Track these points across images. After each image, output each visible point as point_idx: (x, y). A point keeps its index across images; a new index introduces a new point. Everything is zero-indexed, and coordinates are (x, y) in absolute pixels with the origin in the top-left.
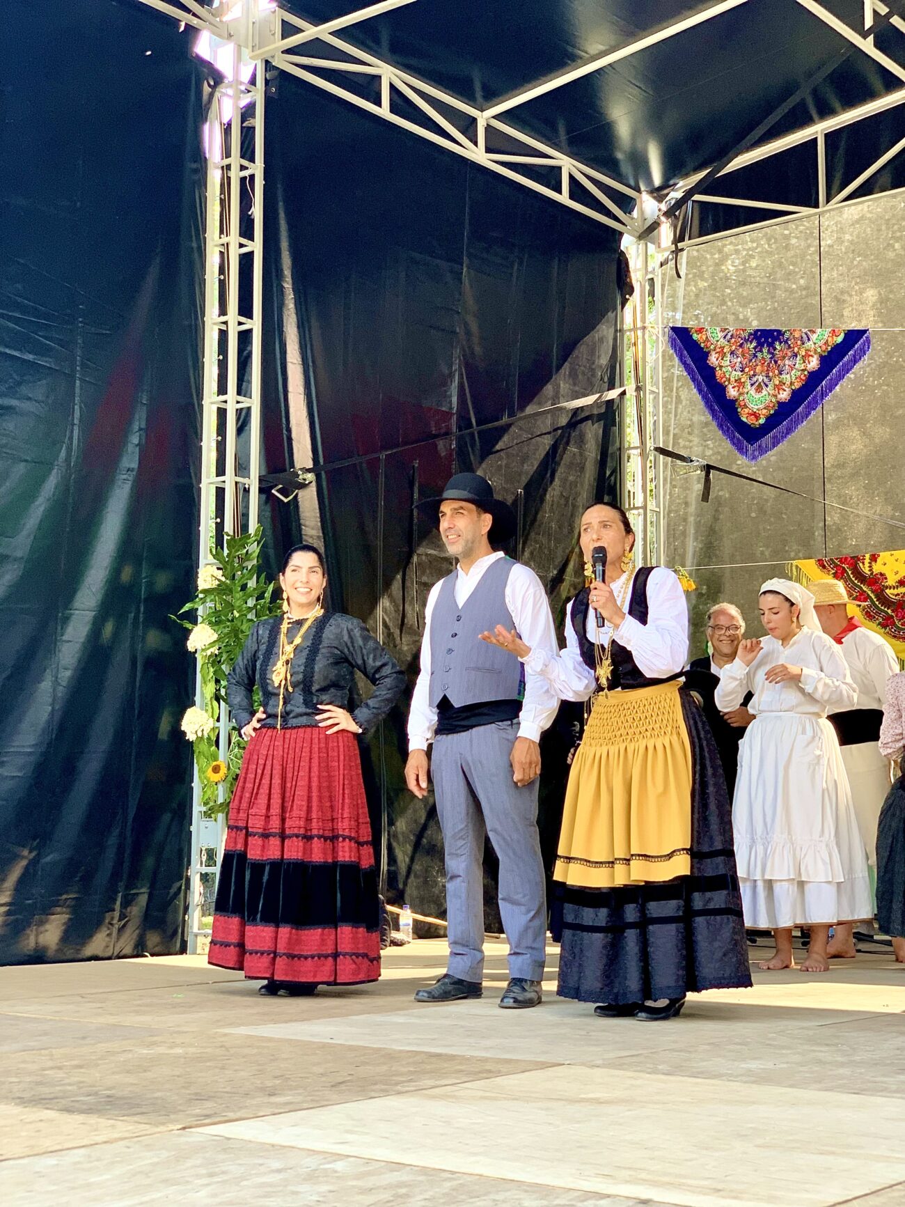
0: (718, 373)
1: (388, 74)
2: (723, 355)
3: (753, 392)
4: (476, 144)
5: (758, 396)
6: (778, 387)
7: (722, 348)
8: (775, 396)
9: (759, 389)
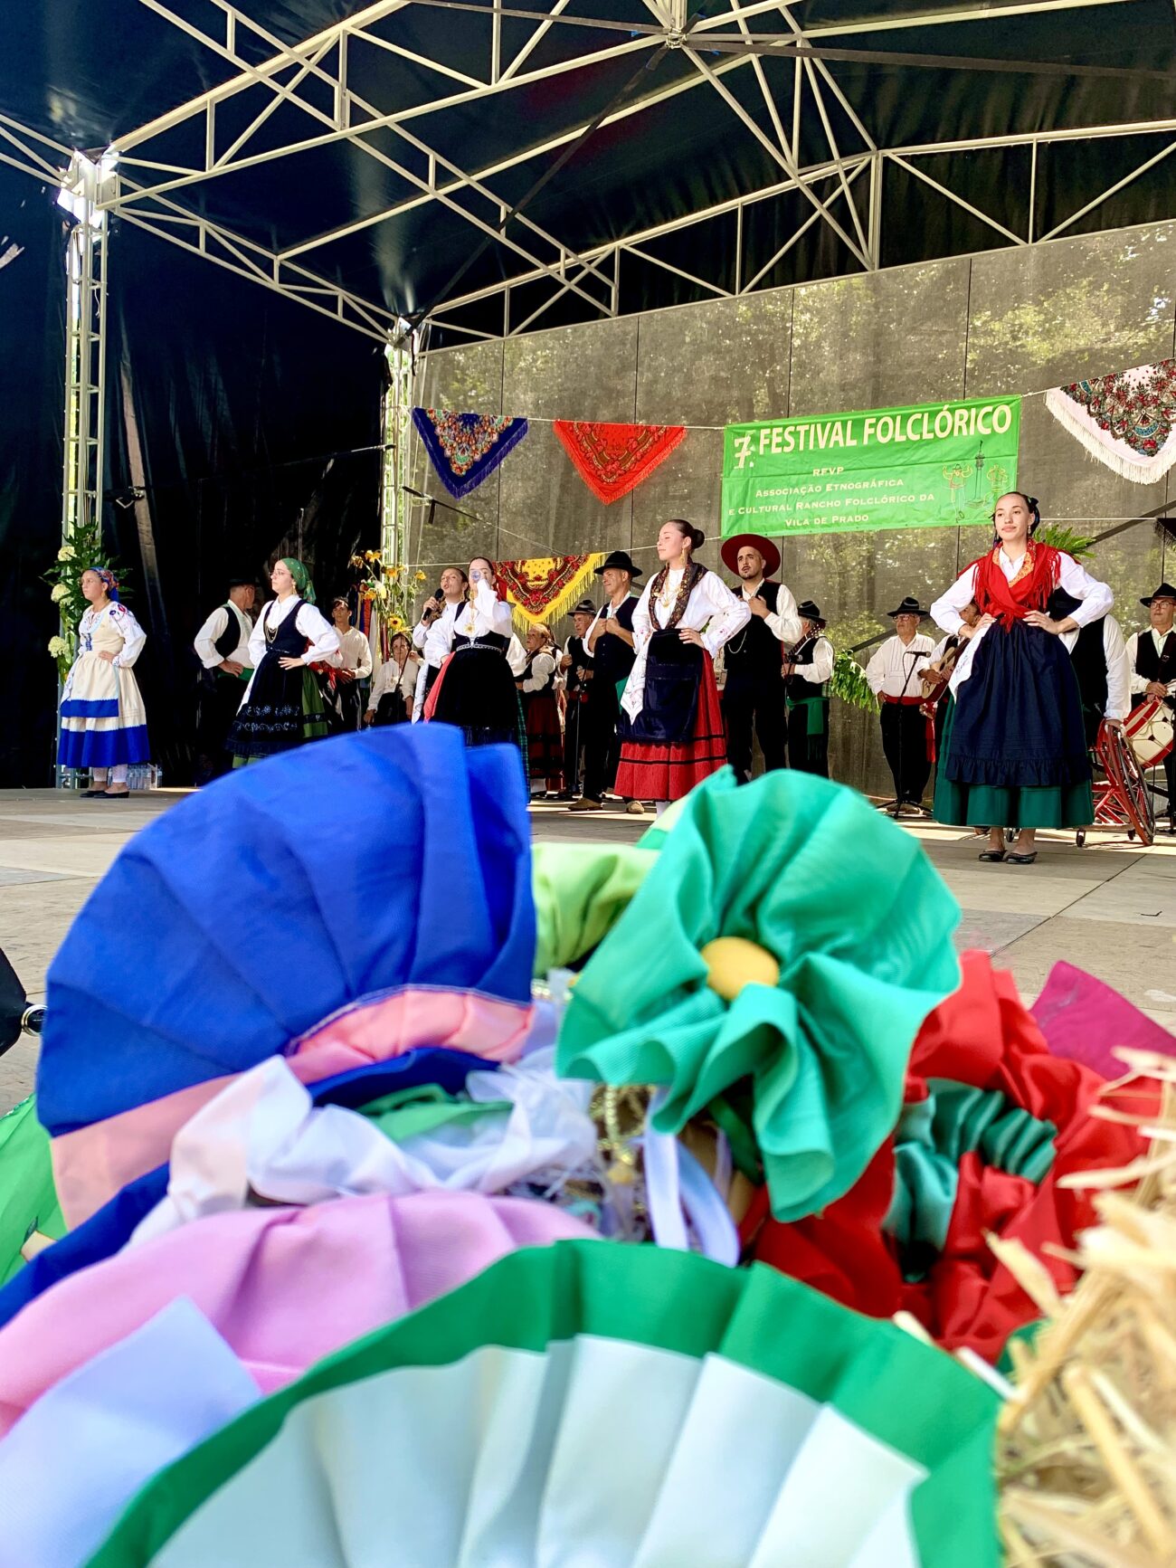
0: (441, 440)
1: (204, 225)
2: (444, 429)
3: (459, 454)
4: (272, 277)
5: (462, 457)
6: (475, 452)
7: (444, 423)
8: (472, 457)
9: (463, 452)
